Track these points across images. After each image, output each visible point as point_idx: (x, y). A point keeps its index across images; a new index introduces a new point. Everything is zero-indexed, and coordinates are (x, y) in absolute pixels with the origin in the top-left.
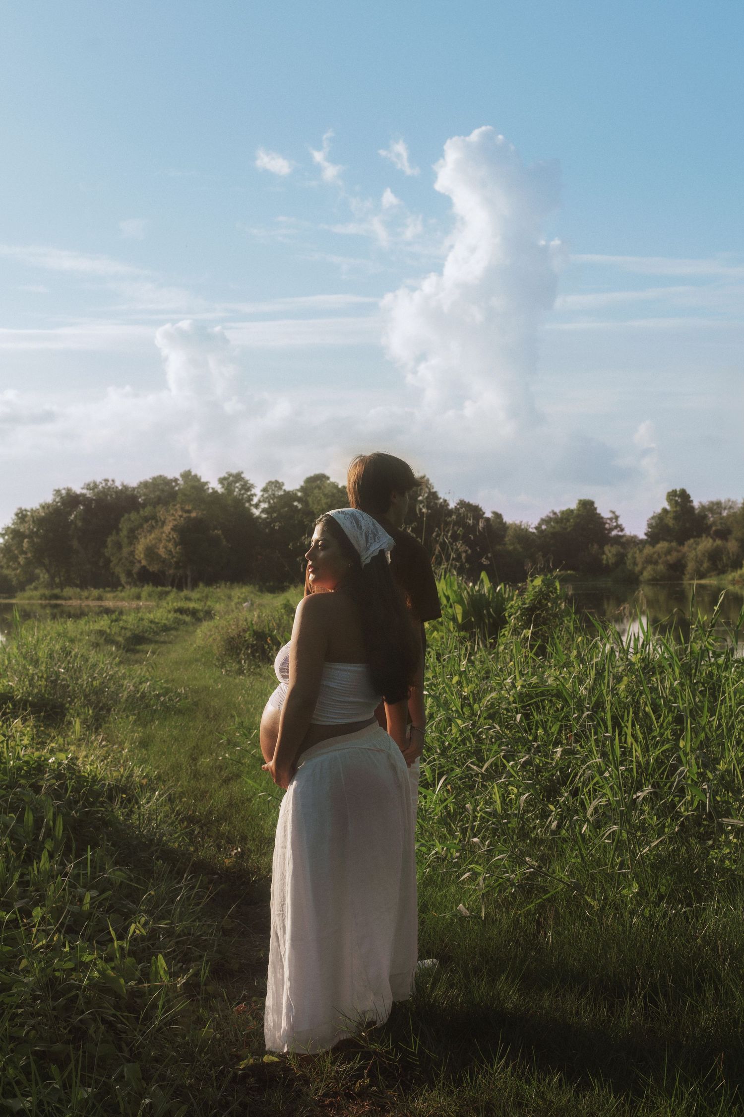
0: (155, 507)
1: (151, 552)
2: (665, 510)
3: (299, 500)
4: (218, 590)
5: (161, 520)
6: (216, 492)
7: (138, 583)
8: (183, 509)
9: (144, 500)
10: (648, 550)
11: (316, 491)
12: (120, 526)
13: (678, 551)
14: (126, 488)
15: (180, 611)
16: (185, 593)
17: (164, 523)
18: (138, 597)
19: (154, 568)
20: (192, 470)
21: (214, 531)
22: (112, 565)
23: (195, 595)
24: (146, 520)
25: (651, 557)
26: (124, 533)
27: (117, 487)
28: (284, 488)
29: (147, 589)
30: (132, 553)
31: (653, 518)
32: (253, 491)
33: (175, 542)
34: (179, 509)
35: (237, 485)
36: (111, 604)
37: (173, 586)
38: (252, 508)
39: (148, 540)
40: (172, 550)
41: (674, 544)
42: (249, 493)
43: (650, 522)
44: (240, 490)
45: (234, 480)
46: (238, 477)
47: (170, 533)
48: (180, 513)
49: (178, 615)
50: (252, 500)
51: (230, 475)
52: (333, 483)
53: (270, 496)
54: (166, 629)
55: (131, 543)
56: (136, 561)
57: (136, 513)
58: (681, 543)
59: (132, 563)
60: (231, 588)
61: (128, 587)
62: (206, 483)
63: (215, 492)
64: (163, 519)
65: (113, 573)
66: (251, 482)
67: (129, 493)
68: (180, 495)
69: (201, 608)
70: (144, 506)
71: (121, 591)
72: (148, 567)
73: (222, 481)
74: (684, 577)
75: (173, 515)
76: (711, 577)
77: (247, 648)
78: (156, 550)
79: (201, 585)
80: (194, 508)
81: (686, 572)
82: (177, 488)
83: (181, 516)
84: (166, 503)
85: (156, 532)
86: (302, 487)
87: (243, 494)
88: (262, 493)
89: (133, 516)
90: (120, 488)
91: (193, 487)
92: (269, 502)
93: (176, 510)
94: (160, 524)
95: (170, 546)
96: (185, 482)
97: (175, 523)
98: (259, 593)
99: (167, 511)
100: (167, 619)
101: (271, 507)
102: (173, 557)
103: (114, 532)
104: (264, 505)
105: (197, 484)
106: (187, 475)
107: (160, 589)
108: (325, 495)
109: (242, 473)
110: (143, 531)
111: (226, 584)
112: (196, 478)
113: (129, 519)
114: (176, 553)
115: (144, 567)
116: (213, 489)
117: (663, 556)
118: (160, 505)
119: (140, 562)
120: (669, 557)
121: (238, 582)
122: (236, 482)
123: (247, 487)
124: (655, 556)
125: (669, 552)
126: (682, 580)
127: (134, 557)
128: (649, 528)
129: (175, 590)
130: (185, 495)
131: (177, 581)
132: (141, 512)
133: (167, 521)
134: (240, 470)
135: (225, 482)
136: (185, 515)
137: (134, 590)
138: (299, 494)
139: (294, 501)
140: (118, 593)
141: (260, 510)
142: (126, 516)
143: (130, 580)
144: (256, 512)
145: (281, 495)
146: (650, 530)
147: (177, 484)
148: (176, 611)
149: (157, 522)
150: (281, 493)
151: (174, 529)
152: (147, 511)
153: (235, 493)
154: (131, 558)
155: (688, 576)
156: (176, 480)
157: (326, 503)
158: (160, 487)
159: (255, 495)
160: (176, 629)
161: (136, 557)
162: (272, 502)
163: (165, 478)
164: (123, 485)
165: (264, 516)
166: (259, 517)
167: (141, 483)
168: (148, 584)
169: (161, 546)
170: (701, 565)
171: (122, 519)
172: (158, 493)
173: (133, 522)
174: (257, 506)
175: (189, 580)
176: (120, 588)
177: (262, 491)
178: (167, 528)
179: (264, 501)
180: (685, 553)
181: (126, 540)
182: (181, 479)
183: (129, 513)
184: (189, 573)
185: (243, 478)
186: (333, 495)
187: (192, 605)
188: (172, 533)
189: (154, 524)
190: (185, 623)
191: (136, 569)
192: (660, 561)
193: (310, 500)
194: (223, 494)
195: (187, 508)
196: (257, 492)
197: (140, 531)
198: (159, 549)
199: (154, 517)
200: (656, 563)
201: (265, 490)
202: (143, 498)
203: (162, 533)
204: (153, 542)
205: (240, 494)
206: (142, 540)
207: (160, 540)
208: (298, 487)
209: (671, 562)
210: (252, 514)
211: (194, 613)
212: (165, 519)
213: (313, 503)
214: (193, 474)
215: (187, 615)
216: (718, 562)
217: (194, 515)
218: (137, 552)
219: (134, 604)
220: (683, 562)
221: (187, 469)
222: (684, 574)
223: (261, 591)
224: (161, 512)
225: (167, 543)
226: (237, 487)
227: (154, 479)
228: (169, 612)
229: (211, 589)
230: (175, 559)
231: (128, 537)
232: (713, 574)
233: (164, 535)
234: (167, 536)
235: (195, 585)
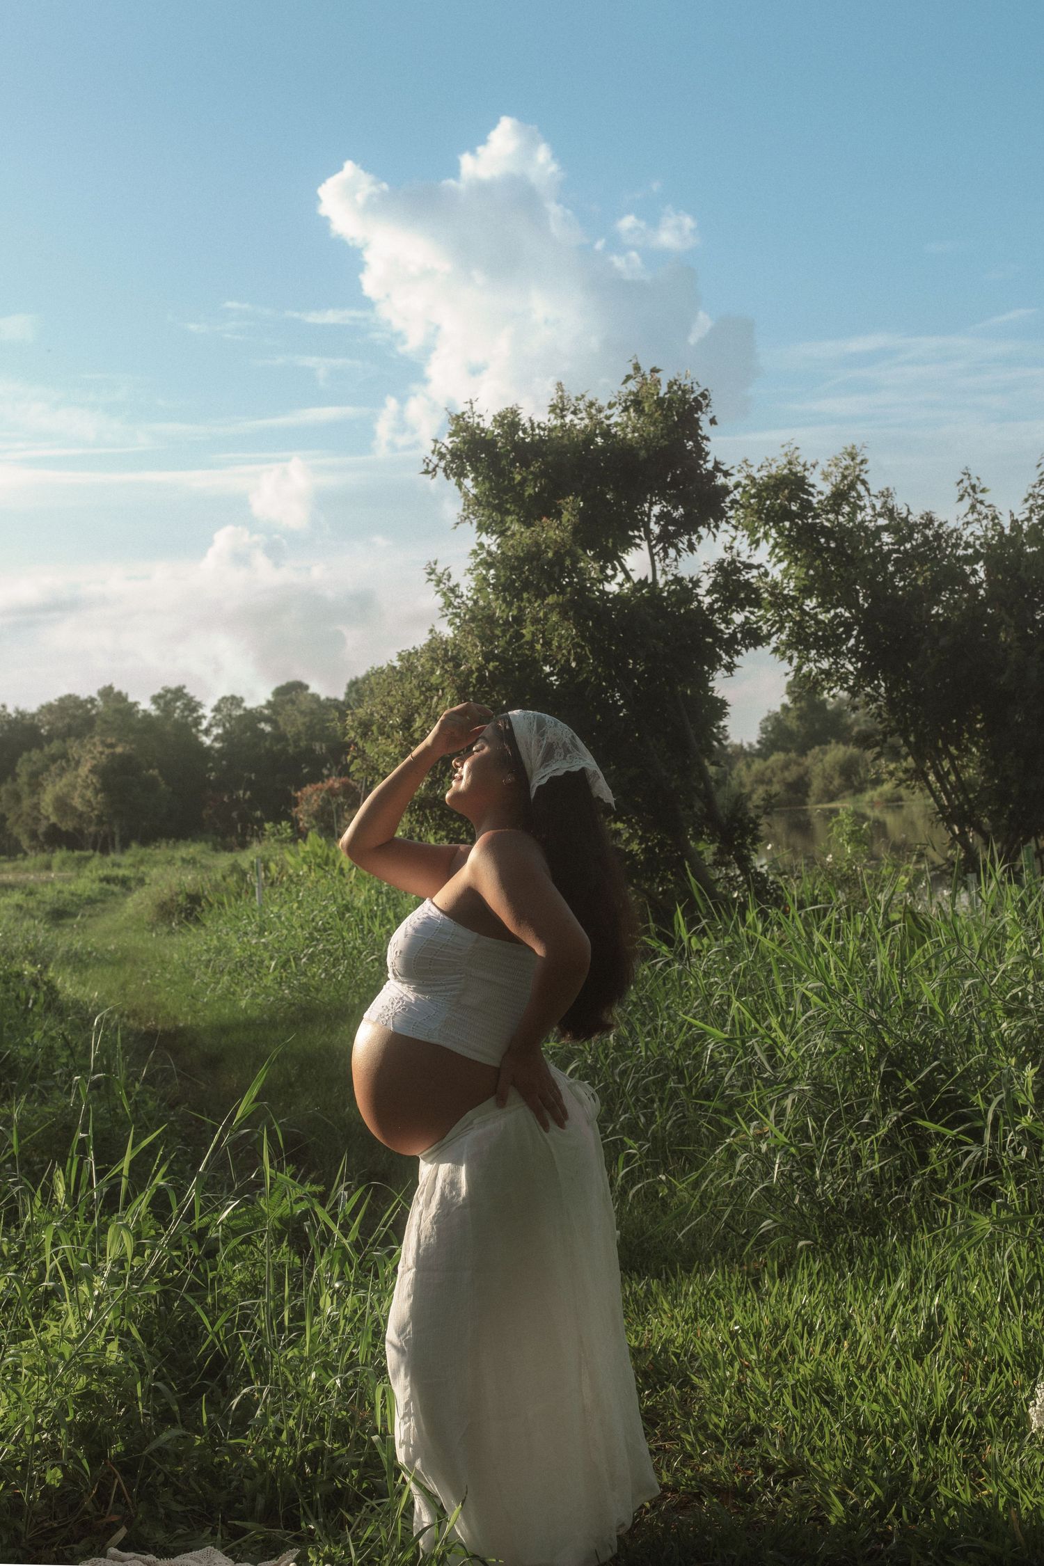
0: (64, 741)
1: (62, 805)
2: (785, 708)
3: (267, 720)
4: (157, 851)
5: (74, 758)
6: (150, 715)
7: (46, 847)
8: (103, 743)
9: (49, 731)
10: (758, 765)
11: (289, 707)
12: (17, 770)
13: (799, 765)
14: (22, 715)
15: (107, 880)
16: (113, 857)
17: (78, 763)
18: (48, 867)
19: (67, 825)
20: (114, 685)
21: (147, 770)
22: (8, 823)
23: (126, 859)
24: (53, 759)
25: (763, 774)
26: (23, 779)
27: (9, 715)
28: (244, 705)
29: (60, 855)
30: (36, 807)
31: (767, 719)
32: (201, 712)
33: (95, 789)
34: (98, 743)
35: (178, 704)
36: (10, 877)
37: (95, 849)
38: (200, 735)
39: (57, 788)
40: (92, 799)
41: (793, 755)
42: (195, 715)
43: (763, 726)
44: (182, 711)
45: (173, 698)
46: (179, 693)
47: (87, 777)
48: (100, 749)
49: (104, 885)
50: (200, 724)
51: (168, 691)
52: (313, 695)
53: (224, 717)
54: (91, 901)
55: (33, 793)
56: (41, 817)
57: (38, 751)
58: (803, 752)
59: (37, 820)
60: (175, 847)
61: (32, 853)
62: (135, 704)
63: (147, 715)
64: (76, 758)
65: (10, 835)
66: (197, 699)
67: (27, 722)
68: (99, 722)
69: (132, 875)
70: (49, 739)
71: (24, 859)
72: (59, 825)
73: (156, 699)
74: (807, 799)
75: (90, 751)
76: (844, 797)
77: (181, 913)
78: (69, 801)
79: (134, 845)
80: (120, 740)
81: (810, 793)
82: (94, 712)
83: (101, 753)
84: (79, 736)
85: (69, 776)
86: (269, 702)
87: (187, 717)
88: (212, 714)
89: (35, 754)
90: (14, 715)
91: (117, 711)
92: (224, 726)
93: (94, 744)
94: (73, 764)
95: (89, 794)
96: (106, 702)
97: (94, 762)
98: (213, 853)
99: (83, 746)
100: (91, 889)
101: (226, 732)
102: (93, 809)
103: (9, 779)
104: (217, 731)
105: (122, 706)
106: (107, 693)
107: (77, 853)
108: (302, 713)
109: (184, 687)
110: (50, 775)
111: (168, 843)
112: (121, 697)
113: (30, 760)
114: (97, 803)
115: (54, 825)
116: (144, 711)
117: (779, 772)
118: (73, 739)
119: (47, 818)
120: (786, 774)
121: (185, 838)
122: (177, 700)
123: (192, 706)
124: (768, 772)
125: (786, 767)
126: (805, 804)
127: (39, 811)
128: (763, 733)
129: (98, 854)
130: (106, 722)
131: (100, 841)
132: (46, 749)
133: (82, 760)
134: (182, 684)
135: (162, 702)
136: (107, 751)
137: (42, 858)
138: (266, 712)
139: (259, 722)
140: (20, 863)
141: (212, 737)
142: (25, 755)
143: (34, 843)
144: (207, 741)
145: (240, 716)
146: (764, 736)
147: (94, 706)
148: (101, 880)
149: (68, 761)
150: (240, 712)
151: (93, 771)
152: (54, 747)
153: (176, 715)
154: (35, 813)
155: (813, 799)
156: (92, 700)
157: (304, 724)
158: (70, 712)
159: (204, 717)
160: (103, 901)
161: (43, 811)
162: (228, 725)
163: (77, 698)
164: (17, 711)
165: (217, 745)
166: (210, 748)
167: (43, 707)
168: (60, 847)
169: (76, 794)
170: (831, 783)
171: (20, 760)
172: (67, 720)
173: (35, 763)
174: (207, 732)
175: (117, 839)
176: (20, 856)
177: (213, 711)
178: (84, 770)
179: (217, 725)
180: (808, 767)
181: (26, 789)
182: (98, 699)
183: (30, 750)
184: (116, 829)
185: (186, 695)
186: (312, 712)
187: (120, 872)
188: (91, 776)
189: (64, 764)
190: (113, 893)
191: (42, 828)
192: (775, 780)
193: (280, 720)
194: (158, 718)
195: (109, 740)
196: (207, 712)
197: (45, 774)
198: (73, 799)
199: (64, 756)
200: (770, 782)
201: (217, 709)
202: (47, 728)
203: (77, 776)
204: (65, 790)
205: (183, 717)
206: (50, 788)
207: (74, 787)
208: (263, 703)
209: (790, 780)
210: (202, 744)
211: (124, 882)
212: (80, 757)
213: (285, 724)
214: (116, 690)
215: (116, 885)
216: (853, 778)
217: (119, 750)
218: (43, 804)
219: (44, 876)
220: (806, 779)
221: (107, 684)
222: (808, 796)
223: (215, 849)
224: (74, 748)
225: (84, 791)
226: (178, 707)
227: (61, 700)
228: (93, 881)
229: (149, 851)
230: (96, 812)
231: (30, 785)
232: (846, 793)
233: (79, 780)
234: (84, 781)
235: (125, 845)
